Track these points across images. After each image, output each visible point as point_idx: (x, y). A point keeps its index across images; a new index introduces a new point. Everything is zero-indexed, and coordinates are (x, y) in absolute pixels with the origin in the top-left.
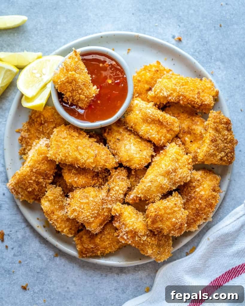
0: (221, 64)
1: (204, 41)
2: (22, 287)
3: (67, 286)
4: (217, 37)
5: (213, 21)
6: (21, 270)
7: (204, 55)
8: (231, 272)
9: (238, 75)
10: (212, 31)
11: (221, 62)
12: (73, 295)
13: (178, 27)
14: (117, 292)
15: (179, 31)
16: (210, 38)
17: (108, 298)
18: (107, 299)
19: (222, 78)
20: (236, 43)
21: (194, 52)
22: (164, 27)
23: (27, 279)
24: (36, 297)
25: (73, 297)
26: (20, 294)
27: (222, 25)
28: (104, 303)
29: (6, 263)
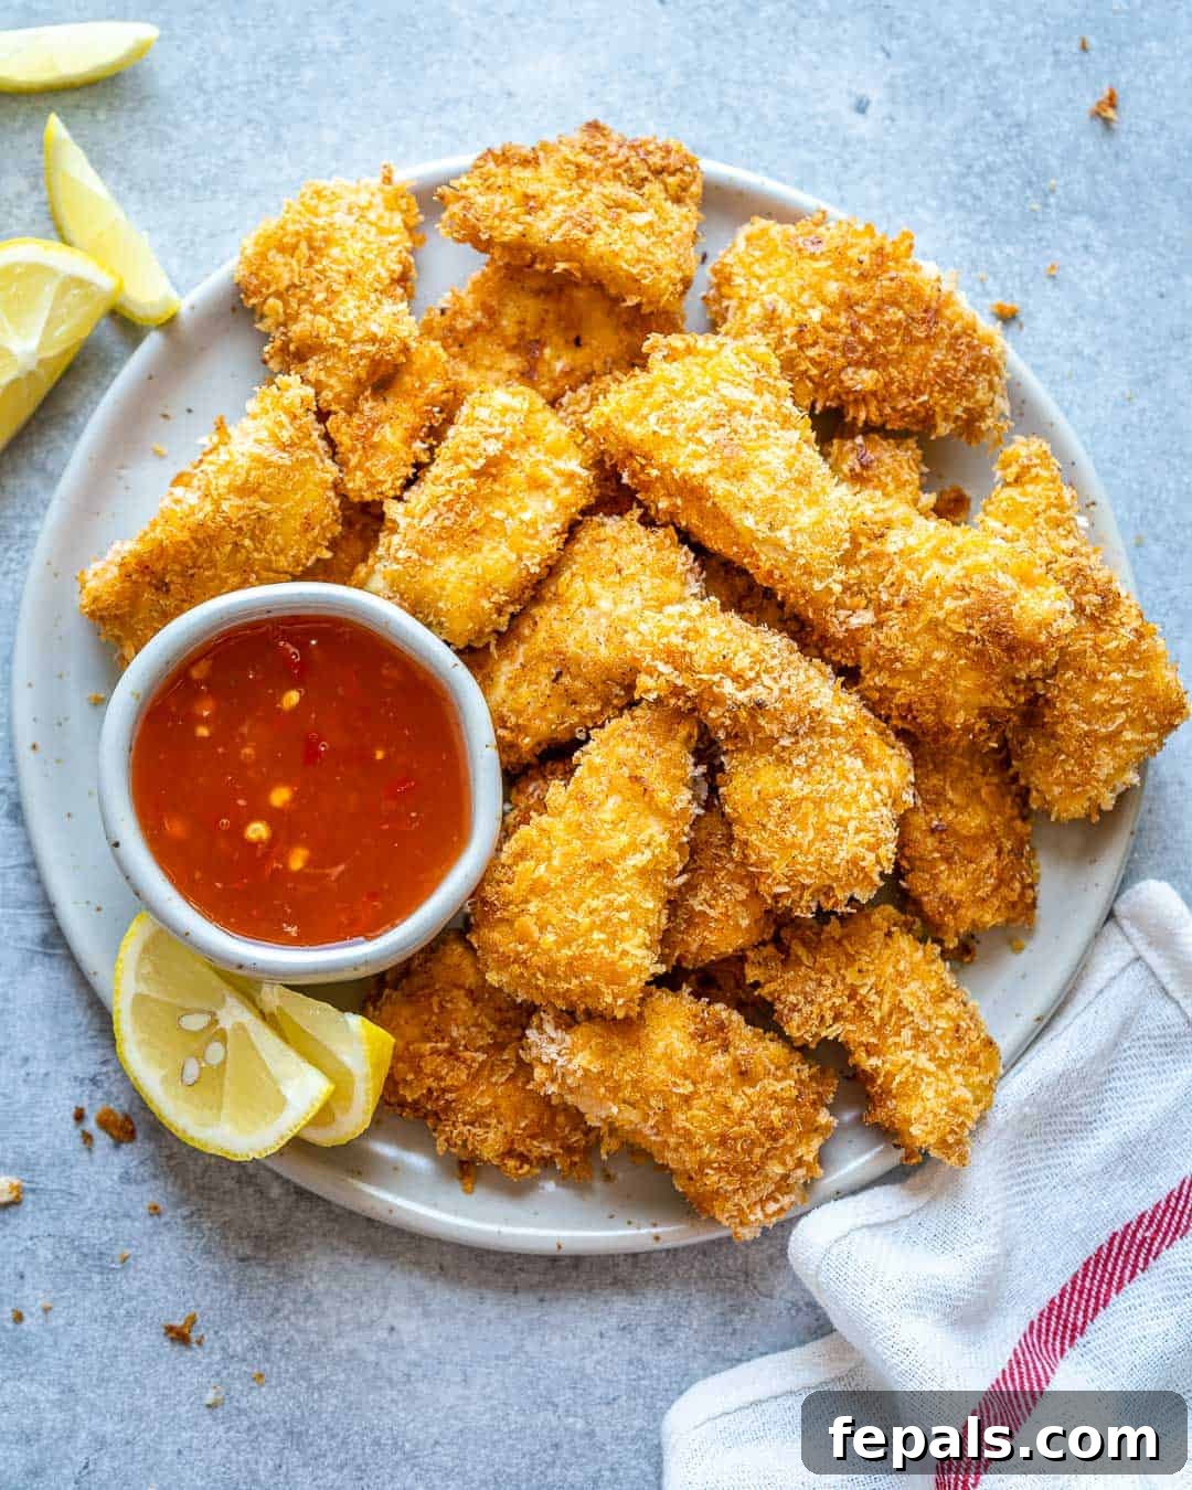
0: (1089, 228)
1: (1007, 121)
2: (170, 1329)
3: (389, 1319)
4: (1070, 100)
5: (1045, 24)
6: (158, 1250)
7: (1011, 188)
8: (1108, 1256)
9: (1176, 276)
10: (1046, 74)
11: (1092, 216)
12: (416, 1365)
13: (880, 56)
14: (633, 1341)
15: (886, 78)
16: (1035, 106)
17: (589, 1371)
18: (584, 1376)
19: (1100, 293)
20: (1162, 126)
21: (964, 176)
22: (815, 57)
23: (193, 1292)
24: (239, 1378)
25: (420, 1372)
26: (162, 1368)
27: (1092, 41)
28: (569, 1394)
29: (86, 1218)
